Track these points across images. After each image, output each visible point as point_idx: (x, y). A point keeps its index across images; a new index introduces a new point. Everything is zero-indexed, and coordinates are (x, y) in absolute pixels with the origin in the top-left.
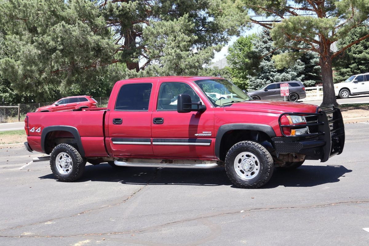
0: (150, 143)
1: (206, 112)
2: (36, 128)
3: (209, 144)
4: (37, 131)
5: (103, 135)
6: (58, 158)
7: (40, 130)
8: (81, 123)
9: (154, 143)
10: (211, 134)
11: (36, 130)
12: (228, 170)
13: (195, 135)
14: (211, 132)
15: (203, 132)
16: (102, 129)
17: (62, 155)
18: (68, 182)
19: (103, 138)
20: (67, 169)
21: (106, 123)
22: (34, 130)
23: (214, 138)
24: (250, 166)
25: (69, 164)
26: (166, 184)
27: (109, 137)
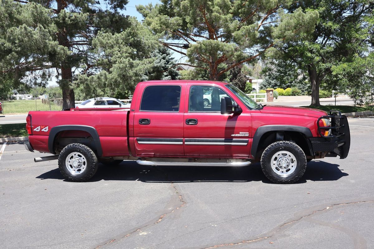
0: (181, 143)
1: (242, 114)
2: (42, 127)
3: (246, 144)
4: (43, 130)
5: (126, 135)
6: (68, 158)
7: (47, 129)
8: (100, 123)
9: (186, 143)
10: (248, 135)
11: (41, 129)
12: (265, 167)
13: (232, 135)
14: (248, 133)
15: (240, 133)
16: (126, 129)
17: (74, 155)
18: (80, 182)
19: (126, 138)
20: (79, 168)
21: (131, 123)
22: (39, 129)
23: (251, 138)
24: (287, 164)
25: (81, 163)
26: (192, 181)
27: (134, 137)
